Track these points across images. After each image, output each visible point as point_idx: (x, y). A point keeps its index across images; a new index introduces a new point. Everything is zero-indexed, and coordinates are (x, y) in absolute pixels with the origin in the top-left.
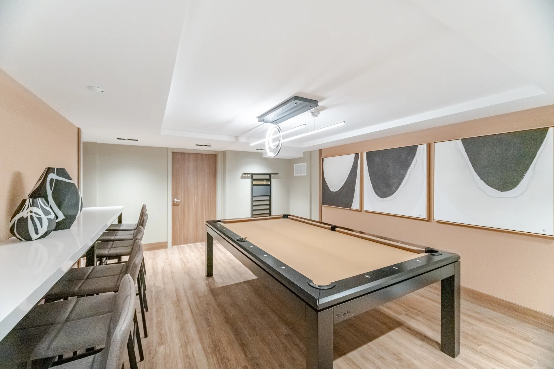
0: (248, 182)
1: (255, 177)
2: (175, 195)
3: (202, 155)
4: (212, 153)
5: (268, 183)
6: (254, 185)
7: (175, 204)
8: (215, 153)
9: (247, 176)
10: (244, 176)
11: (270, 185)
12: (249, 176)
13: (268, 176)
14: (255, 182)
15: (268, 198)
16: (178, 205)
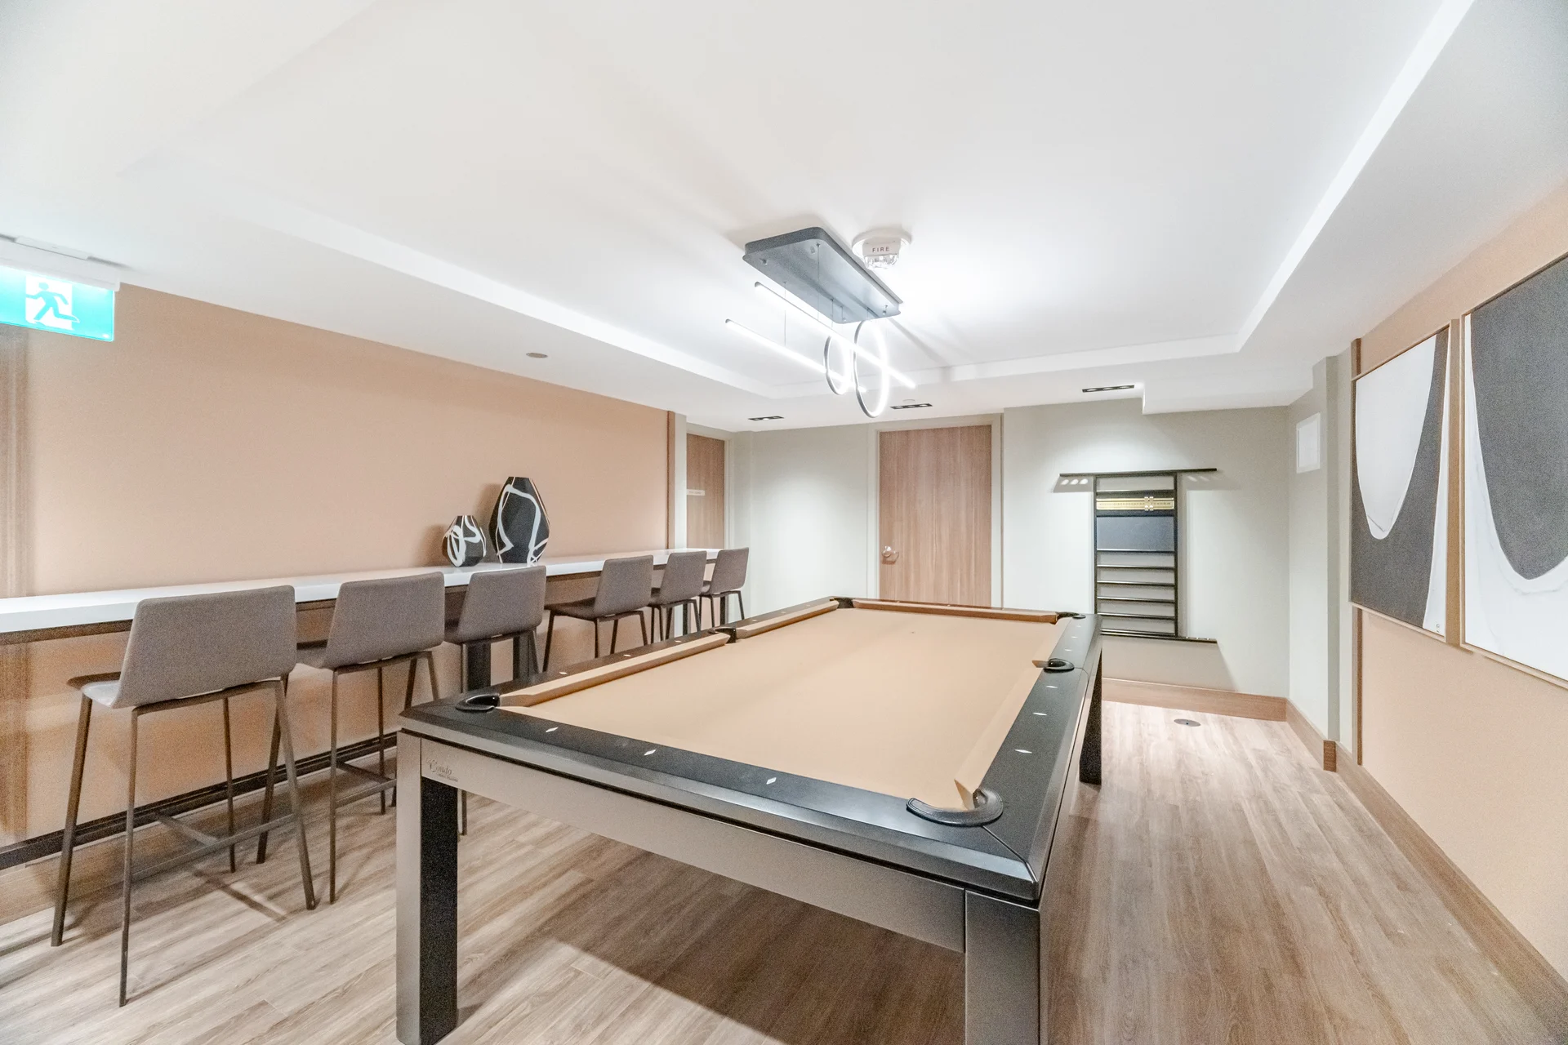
0: (1081, 504)
1: (1105, 486)
2: (886, 537)
3: (952, 430)
4: (977, 423)
5: (1168, 504)
6: (1098, 514)
7: (888, 559)
8: (986, 422)
9: (1078, 484)
10: (1065, 482)
11: (1172, 514)
12: (1084, 481)
13: (1171, 480)
14: (1105, 505)
15: (1168, 561)
16: (893, 563)
